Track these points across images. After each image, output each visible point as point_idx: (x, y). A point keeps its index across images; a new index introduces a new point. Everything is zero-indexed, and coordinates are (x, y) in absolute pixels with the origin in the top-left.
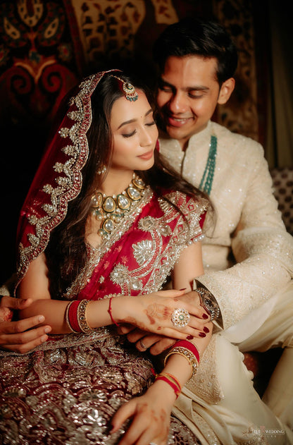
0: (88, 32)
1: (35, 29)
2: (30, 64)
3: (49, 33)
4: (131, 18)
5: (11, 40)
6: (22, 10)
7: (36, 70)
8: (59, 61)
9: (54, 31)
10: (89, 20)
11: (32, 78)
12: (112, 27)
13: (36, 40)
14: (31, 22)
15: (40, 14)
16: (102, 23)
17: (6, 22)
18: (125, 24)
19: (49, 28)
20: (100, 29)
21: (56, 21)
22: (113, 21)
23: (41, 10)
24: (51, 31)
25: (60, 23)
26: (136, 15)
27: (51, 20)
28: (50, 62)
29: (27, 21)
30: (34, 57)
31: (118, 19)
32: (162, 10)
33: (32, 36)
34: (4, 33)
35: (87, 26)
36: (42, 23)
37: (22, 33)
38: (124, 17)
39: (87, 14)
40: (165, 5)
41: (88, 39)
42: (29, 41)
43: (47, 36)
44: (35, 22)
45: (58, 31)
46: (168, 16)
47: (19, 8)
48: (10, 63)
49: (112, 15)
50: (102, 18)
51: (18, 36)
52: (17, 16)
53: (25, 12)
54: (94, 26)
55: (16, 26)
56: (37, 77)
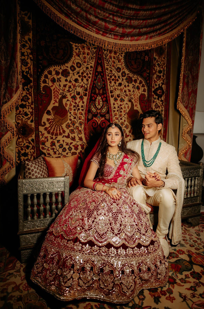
0: (114, 111)
1: (100, 109)
2: (98, 119)
3: (104, 111)
4: (127, 108)
5: (93, 112)
6: (97, 103)
7: (99, 121)
8: (105, 119)
9: (105, 110)
10: (115, 108)
11: (98, 123)
12: (121, 110)
13: (100, 112)
14: (99, 107)
15: (101, 105)
16: (119, 109)
17: (92, 106)
18: (125, 109)
19: (104, 109)
20: (118, 111)
21: (106, 107)
22: (122, 108)
23: (102, 104)
24: (104, 110)
25: (107, 108)
26: (128, 107)
27: (104, 107)
28: (103, 119)
29: (98, 107)
30: (99, 117)
31: (123, 108)
32: (136, 105)
33: (99, 111)
34: (91, 110)
35: (114, 110)
36: (102, 108)
37: (96, 110)
38: (125, 108)
39: (114, 106)
40: (137, 104)
41: (114, 113)
42: (98, 113)
43: (103, 112)
44: (100, 107)
45: (106, 110)
46: (137, 107)
47: (96, 103)
48: (92, 118)
49: (121, 106)
50: (118, 107)
51: (95, 111)
52: (95, 105)
53: (98, 104)
54: (116, 110)
55: (95, 108)
56: (99, 123)
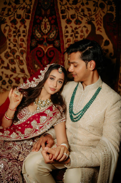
0: (67, 36)
1: (46, 34)
2: (44, 47)
3: (52, 36)
4: (85, 32)
5: (37, 37)
6: (42, 27)
7: (45, 49)
8: (54, 46)
9: (53, 35)
10: (67, 32)
11: (44, 52)
12: (76, 35)
13: (47, 38)
14: (45, 32)
15: (49, 29)
16: (73, 33)
17: (36, 31)
18: (82, 34)
19: (52, 34)
20: (72, 36)
21: (55, 32)
22: (77, 33)
23: (50, 28)
24: (52, 35)
25: (56, 33)
26: (87, 31)
27: (53, 31)
28: (51, 46)
29: (44, 31)
30: (45, 44)
31: (79, 32)
32: (99, 29)
33: (45, 37)
34: (35, 35)
35: (67, 34)
36: (49, 33)
37: (42, 36)
38: (82, 31)
39: (67, 29)
40: (100, 27)
41: (66, 39)
42: (44, 39)
43: (51, 37)
44: (47, 31)
45: (55, 35)
46: (101, 31)
47: (42, 26)
48: (37, 46)
49: (77, 30)
50: (73, 31)
51: (40, 36)
52: (41, 29)
53: (44, 28)
54: (69, 34)
55: (40, 33)
56: (45, 52)
